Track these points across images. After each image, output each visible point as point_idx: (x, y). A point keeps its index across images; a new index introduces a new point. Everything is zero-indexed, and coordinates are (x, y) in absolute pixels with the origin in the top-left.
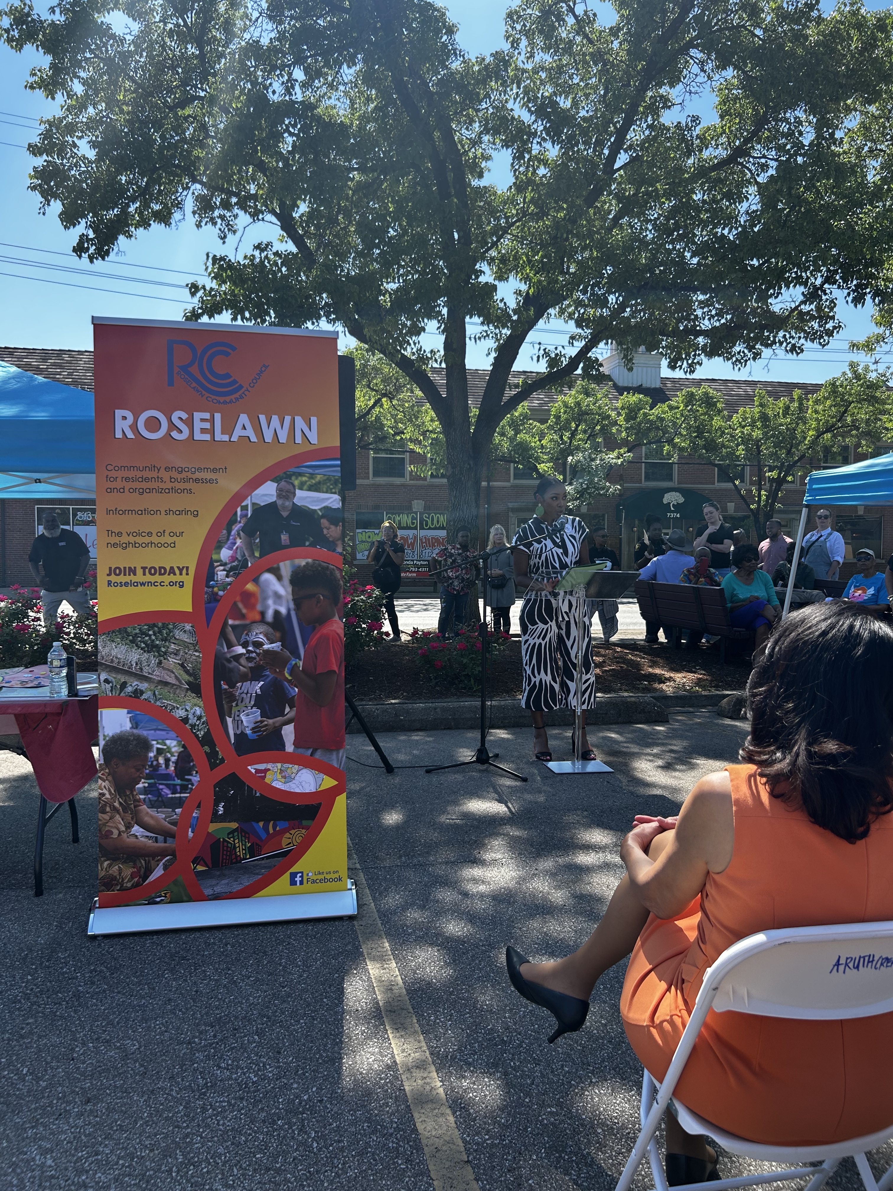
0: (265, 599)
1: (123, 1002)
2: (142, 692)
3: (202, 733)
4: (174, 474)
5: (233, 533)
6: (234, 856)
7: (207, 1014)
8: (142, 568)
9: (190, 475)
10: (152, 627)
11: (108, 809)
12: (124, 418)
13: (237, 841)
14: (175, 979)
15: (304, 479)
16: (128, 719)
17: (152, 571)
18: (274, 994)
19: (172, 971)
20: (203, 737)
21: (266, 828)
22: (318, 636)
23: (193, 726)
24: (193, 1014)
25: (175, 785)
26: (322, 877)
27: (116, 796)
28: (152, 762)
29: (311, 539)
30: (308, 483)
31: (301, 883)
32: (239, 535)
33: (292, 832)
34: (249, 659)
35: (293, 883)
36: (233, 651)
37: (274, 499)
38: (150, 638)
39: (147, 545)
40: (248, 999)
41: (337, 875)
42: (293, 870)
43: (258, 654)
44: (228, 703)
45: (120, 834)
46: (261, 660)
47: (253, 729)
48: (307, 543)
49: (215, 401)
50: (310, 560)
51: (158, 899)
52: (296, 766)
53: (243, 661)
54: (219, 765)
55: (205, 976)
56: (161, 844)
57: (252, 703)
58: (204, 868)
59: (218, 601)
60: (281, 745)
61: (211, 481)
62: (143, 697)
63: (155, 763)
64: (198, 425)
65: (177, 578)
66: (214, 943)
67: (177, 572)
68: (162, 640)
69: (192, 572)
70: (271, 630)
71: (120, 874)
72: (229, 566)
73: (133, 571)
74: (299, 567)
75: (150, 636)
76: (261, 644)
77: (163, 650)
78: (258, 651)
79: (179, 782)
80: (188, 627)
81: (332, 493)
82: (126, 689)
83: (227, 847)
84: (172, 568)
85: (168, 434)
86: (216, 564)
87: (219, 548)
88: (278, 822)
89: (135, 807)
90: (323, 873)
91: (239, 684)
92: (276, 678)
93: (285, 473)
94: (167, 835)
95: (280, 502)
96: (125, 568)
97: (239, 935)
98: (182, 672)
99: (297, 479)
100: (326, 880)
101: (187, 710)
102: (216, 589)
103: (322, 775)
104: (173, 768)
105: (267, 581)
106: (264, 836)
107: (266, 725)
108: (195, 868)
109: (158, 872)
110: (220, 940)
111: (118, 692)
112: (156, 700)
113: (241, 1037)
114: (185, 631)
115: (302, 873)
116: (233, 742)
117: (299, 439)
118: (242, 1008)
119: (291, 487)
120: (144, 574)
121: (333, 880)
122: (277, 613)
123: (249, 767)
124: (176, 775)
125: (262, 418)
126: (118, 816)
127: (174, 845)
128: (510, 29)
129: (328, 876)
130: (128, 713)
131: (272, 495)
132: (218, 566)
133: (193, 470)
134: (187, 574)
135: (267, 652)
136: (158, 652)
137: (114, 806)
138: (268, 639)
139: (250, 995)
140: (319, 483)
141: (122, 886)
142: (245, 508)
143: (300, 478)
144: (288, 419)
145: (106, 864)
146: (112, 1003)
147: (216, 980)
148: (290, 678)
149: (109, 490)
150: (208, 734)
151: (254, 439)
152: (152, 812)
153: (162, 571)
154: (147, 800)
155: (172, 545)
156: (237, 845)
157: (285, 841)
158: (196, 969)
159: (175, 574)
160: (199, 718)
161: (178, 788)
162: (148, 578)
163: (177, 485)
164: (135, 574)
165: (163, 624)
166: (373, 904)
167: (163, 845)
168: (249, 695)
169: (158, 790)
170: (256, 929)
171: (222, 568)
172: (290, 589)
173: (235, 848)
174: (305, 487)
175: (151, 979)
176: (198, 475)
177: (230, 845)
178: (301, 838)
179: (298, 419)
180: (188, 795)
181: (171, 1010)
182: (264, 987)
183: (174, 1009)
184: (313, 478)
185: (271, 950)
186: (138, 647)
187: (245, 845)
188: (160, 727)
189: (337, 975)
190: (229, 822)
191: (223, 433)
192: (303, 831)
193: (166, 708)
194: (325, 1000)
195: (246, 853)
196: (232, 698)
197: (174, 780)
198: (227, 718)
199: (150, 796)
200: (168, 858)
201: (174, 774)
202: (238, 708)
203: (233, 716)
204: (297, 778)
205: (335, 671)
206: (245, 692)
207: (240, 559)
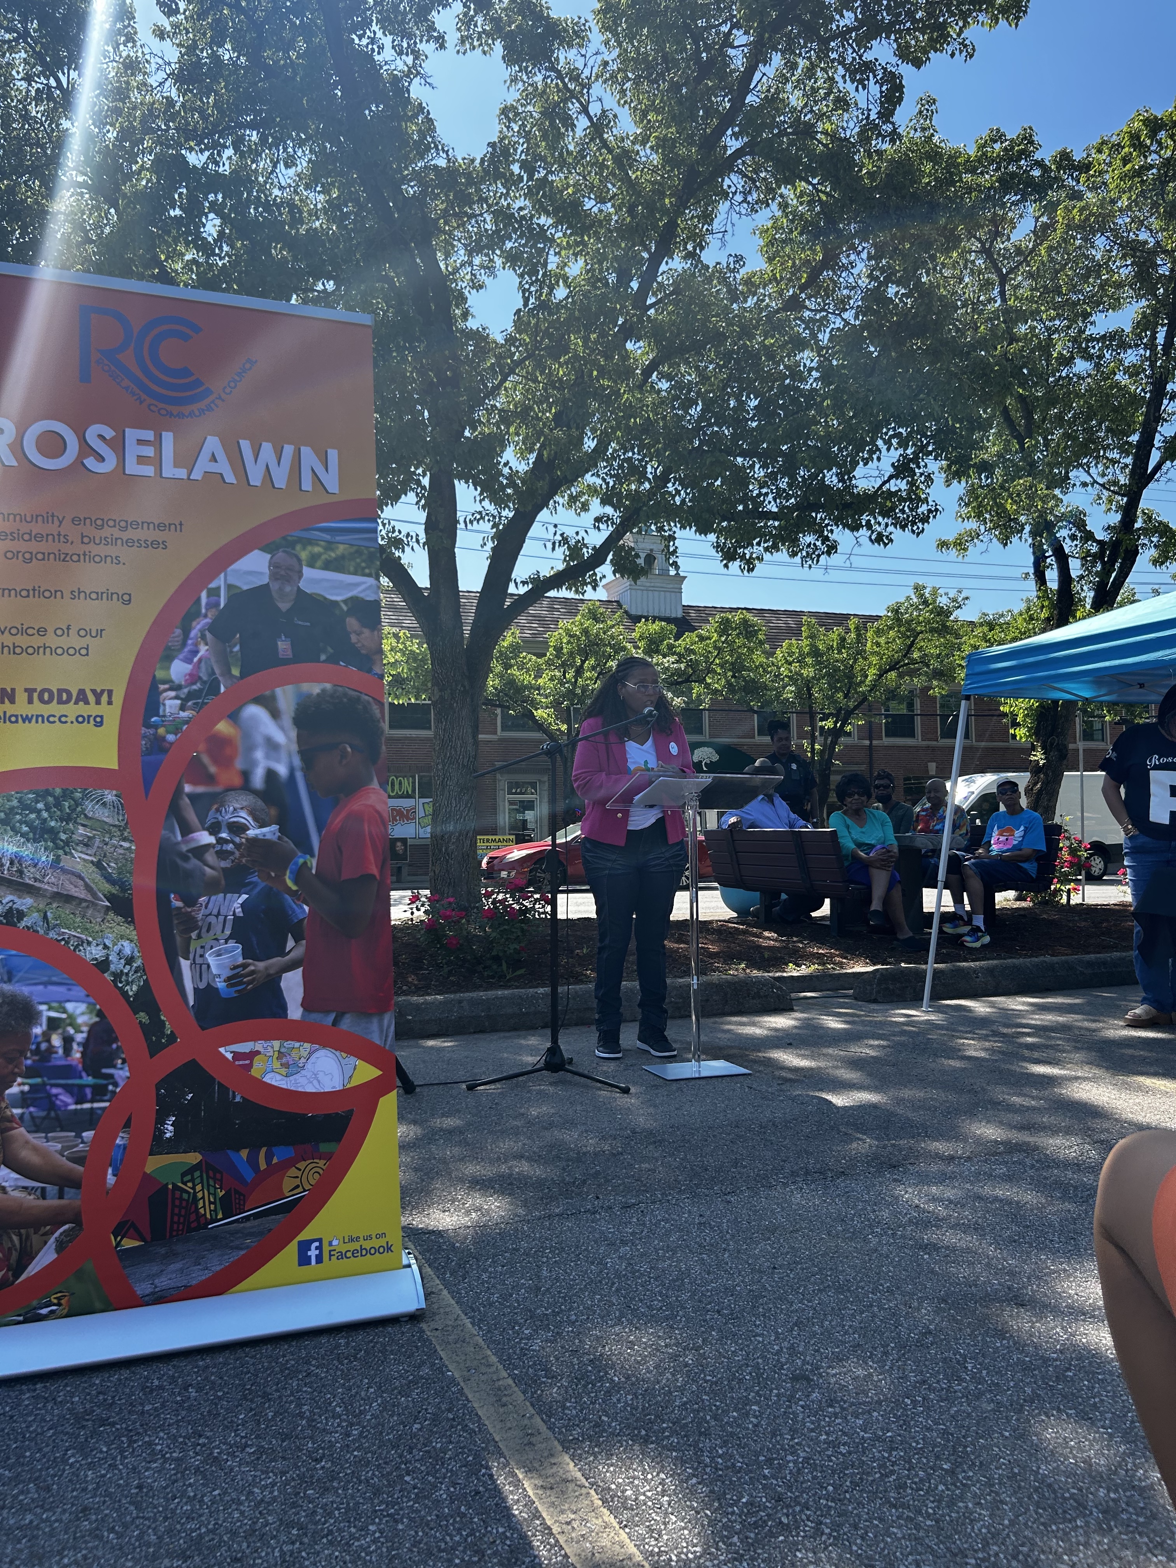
0: (250, 749)
2: (21, 915)
3: (135, 988)
4: (89, 530)
5: (193, 634)
6: (193, 1217)
7: (170, 1531)
8: (26, 690)
9: (116, 533)
10: (41, 795)
13: (198, 1188)
14: (91, 1466)
15: (317, 549)
17: (46, 696)
18: (302, 1477)
19: (83, 1449)
20: (136, 995)
21: (253, 1161)
22: (343, 815)
23: (118, 976)
24: (139, 1538)
25: (82, 1087)
26: (356, 1246)
28: (38, 1044)
29: (330, 650)
30: (324, 557)
31: (319, 1259)
32: (203, 637)
33: (302, 1165)
34: (222, 855)
35: (304, 1260)
36: (193, 840)
37: (265, 580)
38: (39, 816)
39: (36, 651)
40: (251, 1493)
41: (382, 1242)
42: (304, 1236)
43: (238, 846)
44: (182, 932)
46: (242, 856)
47: (229, 979)
48: (323, 657)
49: (163, 412)
50: (328, 686)
51: (45, 1311)
53: (210, 857)
54: (165, 1046)
55: (153, 1453)
56: (53, 1202)
57: (228, 932)
58: (137, 1243)
59: (166, 751)
60: (282, 1008)
61: (154, 544)
62: (22, 924)
63: (44, 1046)
64: (132, 451)
65: (92, 709)
66: (161, 1387)
68: (62, 820)
69: (118, 698)
70: (260, 803)
72: (186, 690)
73: (9, 696)
74: (309, 696)
75: (39, 812)
76: (243, 828)
77: (63, 837)
78: (237, 840)
79: (89, 1080)
80: (110, 796)
81: (365, 575)
83: (181, 1199)
84: (82, 692)
85: (79, 462)
86: (162, 687)
87: (168, 658)
88: (274, 1149)
90: (358, 1239)
91: (203, 899)
92: (271, 888)
93: (284, 538)
94: (65, 1182)
95: (275, 587)
97: (207, 1367)
98: (98, 877)
99: (304, 549)
100: (362, 1252)
101: (106, 947)
102: (161, 731)
103: (352, 1060)
104: (78, 1055)
105: (254, 718)
106: (249, 1175)
107: (253, 972)
108: (118, 1244)
109: (46, 1257)
110: (173, 1380)
112: (48, 929)
114: (104, 804)
115: (320, 1240)
116: (191, 1003)
117: (307, 485)
118: (242, 1513)
119: (294, 562)
120: (30, 701)
121: (377, 1251)
122: (271, 775)
123: (222, 1050)
124: (85, 1069)
125: (245, 445)
127: (78, 1203)
128: (505, 129)
129: (367, 1245)
131: (261, 573)
132: (166, 690)
133: (123, 524)
134: (110, 703)
135: (254, 841)
136: (53, 841)
138: (255, 819)
139: (254, 1484)
140: (343, 557)
142: (214, 593)
143: (309, 548)
144: (289, 450)
147: (177, 1459)
148: (294, 888)
150: (145, 990)
151: (230, 478)
152: (37, 1139)
153: (63, 696)
155: (83, 652)
156: (200, 1195)
157: (288, 1184)
159: (87, 703)
160: (130, 961)
161: (88, 1091)
162: (37, 708)
163: (94, 549)
164: (12, 701)
165: (64, 791)
166: (445, 1292)
167: (56, 1202)
168: (221, 918)
169: (50, 1096)
170: (240, 1353)
171: (172, 694)
172: (293, 734)
173: (195, 1200)
174: (319, 563)
175: (41, 1470)
176: (130, 534)
177: (185, 1196)
178: (317, 1176)
179: (306, 451)
180: (106, 1104)
181: (91, 1532)
182: (279, 1464)
183: (97, 1529)
184: (332, 550)
185: (277, 1391)
186: (16, 831)
187: (215, 1195)
188: (54, 979)
189: (417, 1426)
190: (185, 1152)
191: (176, 465)
192: (321, 1163)
193: (67, 943)
194: (407, 1478)
195: (215, 1210)
196: (190, 924)
197: (81, 1077)
198: (182, 960)
199: (32, 1109)
200: (66, 1227)
201: (80, 1066)
202: (201, 942)
203: (191, 956)
204: (309, 1066)
205: (374, 876)
206: (215, 912)
207: (205, 678)
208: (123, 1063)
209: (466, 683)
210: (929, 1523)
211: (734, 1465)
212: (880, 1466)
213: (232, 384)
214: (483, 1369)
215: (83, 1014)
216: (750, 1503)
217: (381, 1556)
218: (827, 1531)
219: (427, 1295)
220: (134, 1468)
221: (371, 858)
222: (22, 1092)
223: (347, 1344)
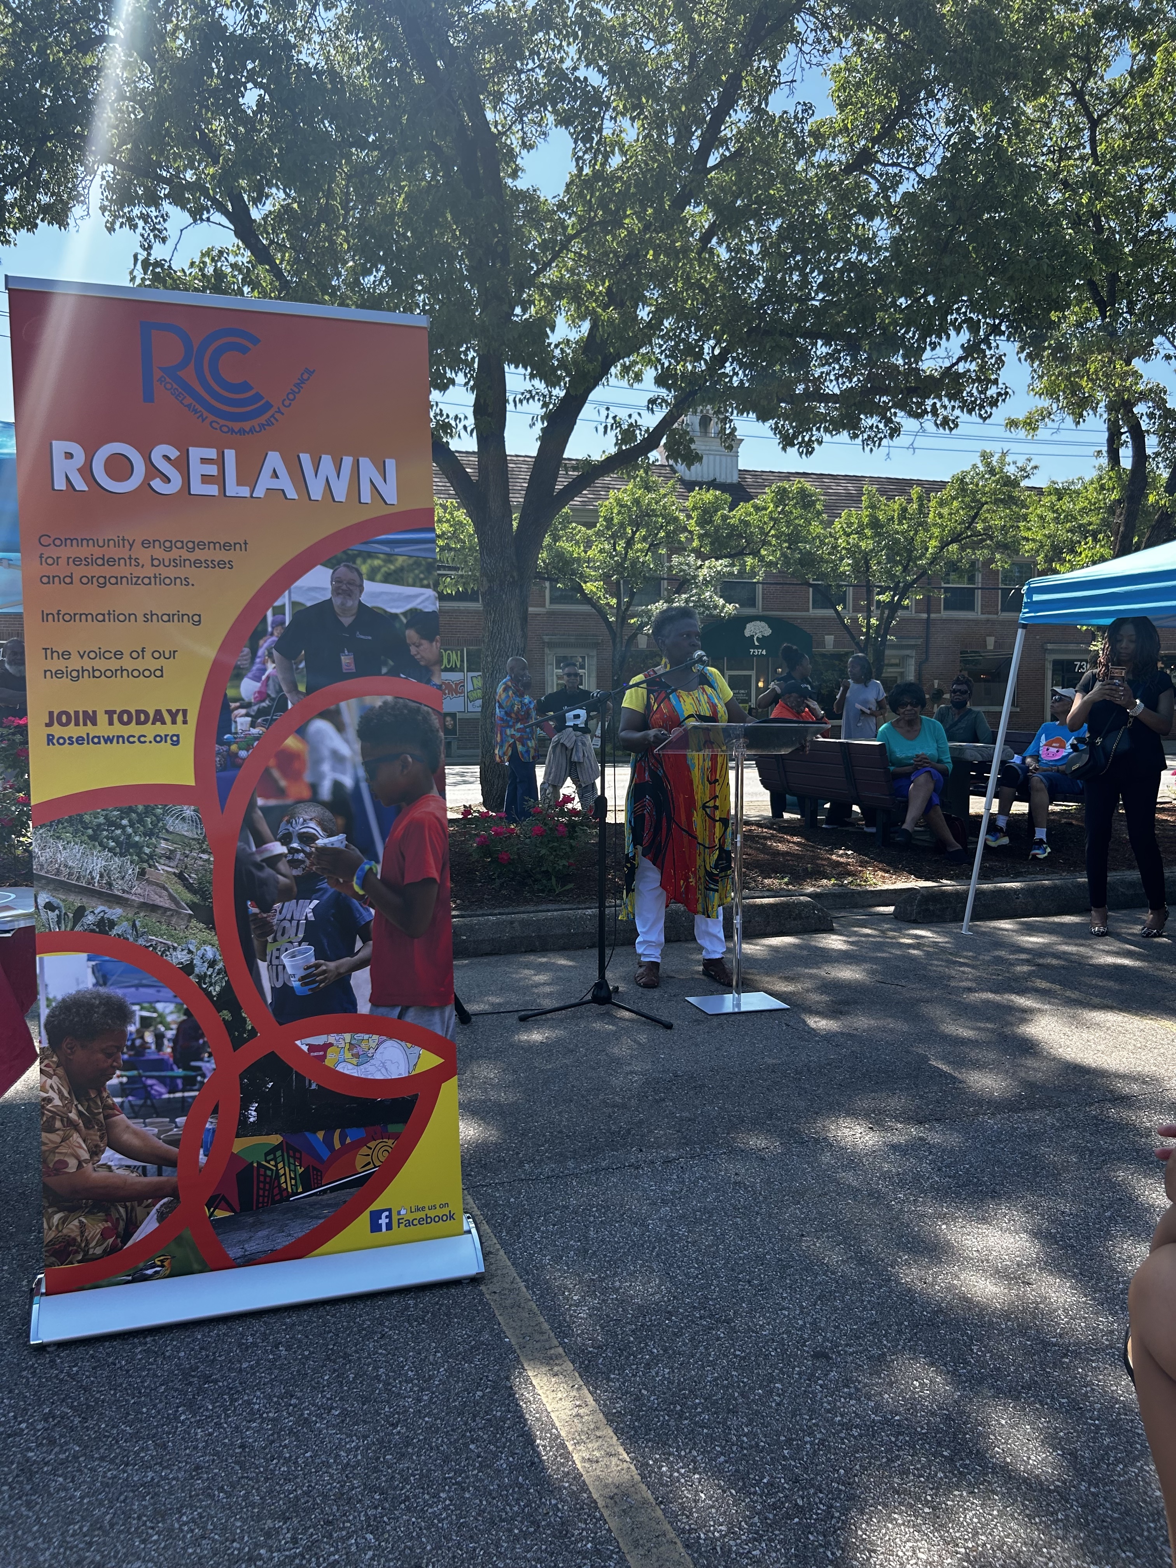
0: (318, 762)
1: (114, 1477)
2: (112, 924)
3: (218, 988)
4: (159, 553)
5: (260, 652)
6: (276, 1191)
7: (270, 1492)
8: (106, 712)
9: (185, 554)
10: (126, 812)
11: (58, 1124)
12: (69, 455)
13: (280, 1165)
14: (199, 1424)
15: (377, 562)
16: (90, 971)
17: (126, 717)
18: (381, 1441)
19: (191, 1406)
20: (219, 995)
21: (328, 1141)
22: (404, 823)
23: (202, 978)
24: (245, 1498)
25: (174, 1078)
26: (422, 1214)
27: (71, 1102)
28: (133, 1041)
29: (391, 663)
30: (383, 570)
31: (389, 1227)
32: (270, 655)
33: (372, 1144)
34: (294, 863)
35: (375, 1227)
36: (266, 850)
37: (328, 596)
38: (124, 832)
39: (114, 673)
40: (338, 1456)
41: (446, 1211)
42: (375, 1206)
43: (308, 855)
44: (259, 936)
45: (80, 1166)
46: (312, 864)
47: (302, 978)
48: (384, 670)
49: (225, 429)
50: (389, 698)
51: (150, 1272)
52: (375, 1037)
53: (283, 866)
54: (246, 1040)
55: (252, 1413)
56: (152, 1179)
57: (301, 935)
58: (227, 1214)
59: (239, 767)
60: (351, 1003)
61: (221, 564)
62: (114, 932)
63: (138, 1042)
64: (197, 470)
65: (168, 729)
66: (254, 1344)
67: (167, 718)
68: (145, 835)
69: (193, 717)
70: (328, 814)
71: (82, 1233)
72: (255, 708)
73: (91, 718)
74: (372, 709)
75: (123, 828)
76: (312, 838)
77: (147, 851)
78: (307, 849)
79: (179, 1072)
80: (189, 811)
81: (423, 586)
82: (84, 920)
83: (265, 1175)
84: (158, 712)
85: (146, 484)
86: (233, 705)
87: (238, 675)
88: (347, 1131)
89: (106, 1117)
90: (423, 1208)
91: (277, 906)
92: (340, 894)
93: (345, 552)
94: (162, 1161)
95: (337, 602)
96: (77, 713)
97: (294, 1325)
98: (180, 888)
99: (364, 562)
100: (428, 1220)
101: (190, 952)
102: (234, 747)
103: (417, 1049)
104: (169, 1050)
105: (319, 732)
106: (325, 1154)
107: (324, 972)
108: (212, 1215)
109: (149, 1225)
110: (265, 1337)
111: (70, 925)
112: (137, 936)
113: (343, 1540)
114: (183, 819)
115: (390, 1210)
116: (269, 1001)
117: (366, 497)
118: (331, 1476)
119: (355, 576)
120: (111, 723)
121: (441, 1219)
122: (337, 786)
123: (298, 1043)
124: (175, 1062)
125: (305, 459)
126: (76, 1135)
127: (175, 1179)
129: (432, 1214)
130: (89, 959)
132: (237, 708)
133: (190, 545)
134: (185, 722)
135: (323, 850)
136: (138, 855)
137: (68, 1118)
138: (324, 830)
139: (339, 1447)
140: (402, 569)
141: (86, 1253)
142: (280, 611)
143: (369, 561)
144: (347, 462)
145: (56, 1218)
146: (93, 1482)
147: (273, 1420)
148: (361, 892)
149: (45, 580)
150: (227, 990)
151: (292, 494)
152: (136, 1125)
153: (141, 717)
154: (126, 1105)
155: (158, 673)
156: (282, 1172)
157: (360, 1161)
158: (233, 1401)
159: (163, 723)
160: (212, 964)
161: (179, 1082)
162: (118, 729)
163: (164, 571)
164: (94, 723)
165: (146, 807)
166: (502, 1252)
167: (156, 1179)
168: (294, 923)
169: (145, 1087)
170: (321, 1311)
171: (243, 711)
172: (358, 746)
173: (278, 1177)
174: (379, 577)
175: (156, 1427)
176: (198, 554)
177: (269, 1173)
178: (386, 1153)
179: (365, 462)
180: (196, 1093)
181: (204, 1490)
182: (361, 1428)
183: (209, 1488)
184: (391, 562)
185: (356, 1352)
186: (104, 847)
187: (295, 1171)
188: (144, 982)
189: (479, 1393)
190: (268, 1134)
191: (240, 483)
192: (390, 1142)
193: (155, 948)
194: (472, 1446)
195: (296, 1185)
196: (266, 928)
197: (172, 1070)
198: (259, 962)
199: (130, 1098)
200: (166, 1200)
201: (171, 1060)
202: (277, 945)
203: (268, 958)
204: (377, 1056)
205: (434, 880)
206: (289, 917)
207: (273, 695)
208: (210, 1055)
209: (515, 574)
210: (927, 1510)
211: (757, 1445)
212: (887, 1451)
213: (291, 396)
214: (537, 1337)
215: (172, 1013)
216: (771, 1484)
217: (451, 1523)
218: (837, 1514)
219: (486, 1255)
220: (237, 1427)
221: (432, 862)
222: (121, 1083)
223: (416, 1305)
